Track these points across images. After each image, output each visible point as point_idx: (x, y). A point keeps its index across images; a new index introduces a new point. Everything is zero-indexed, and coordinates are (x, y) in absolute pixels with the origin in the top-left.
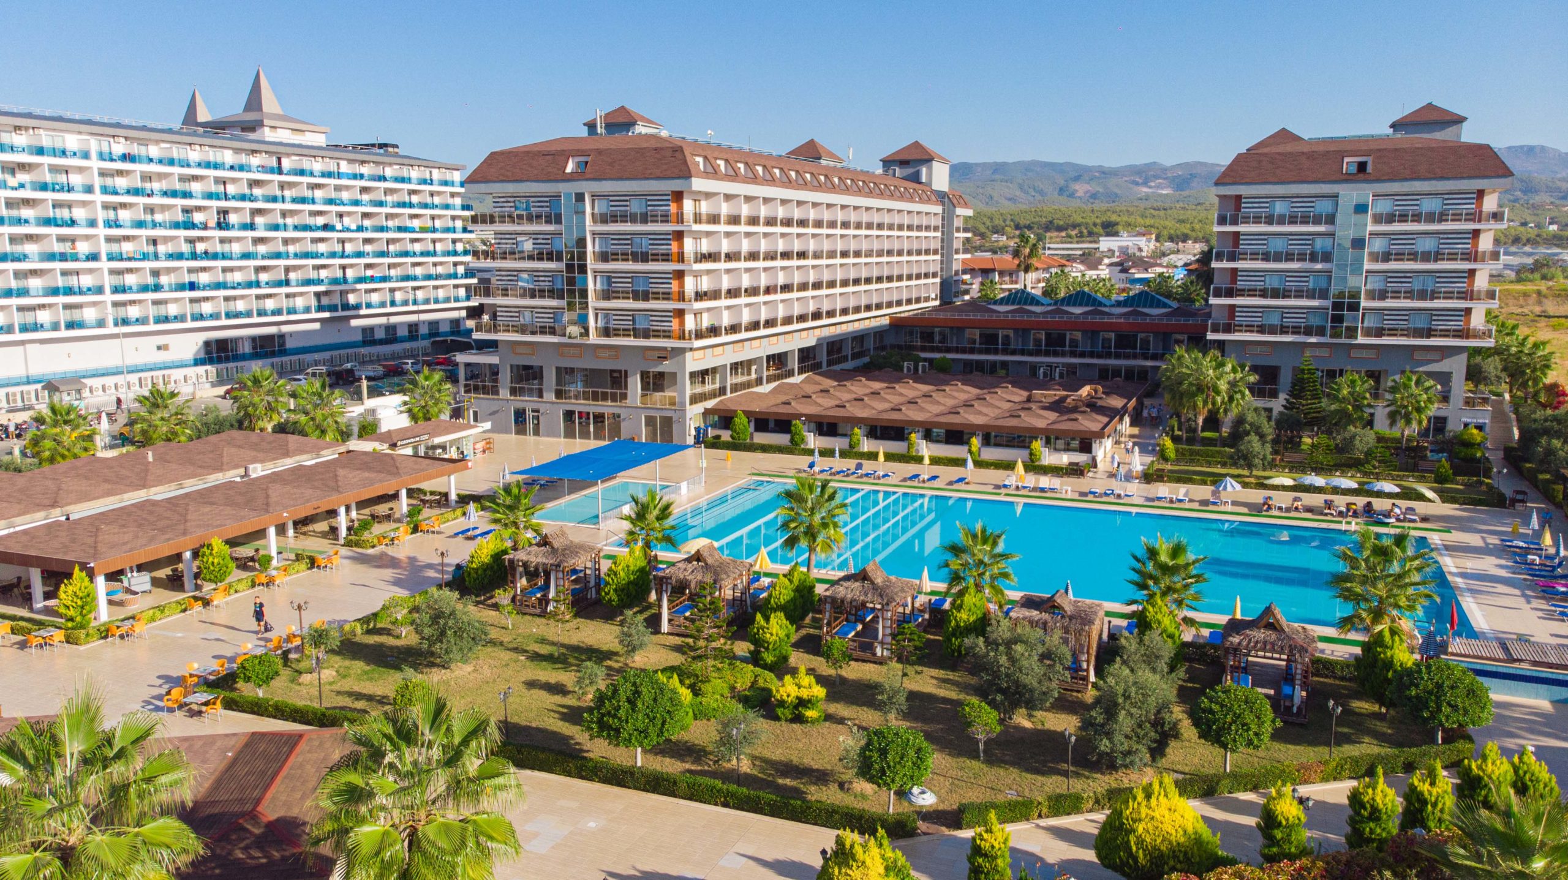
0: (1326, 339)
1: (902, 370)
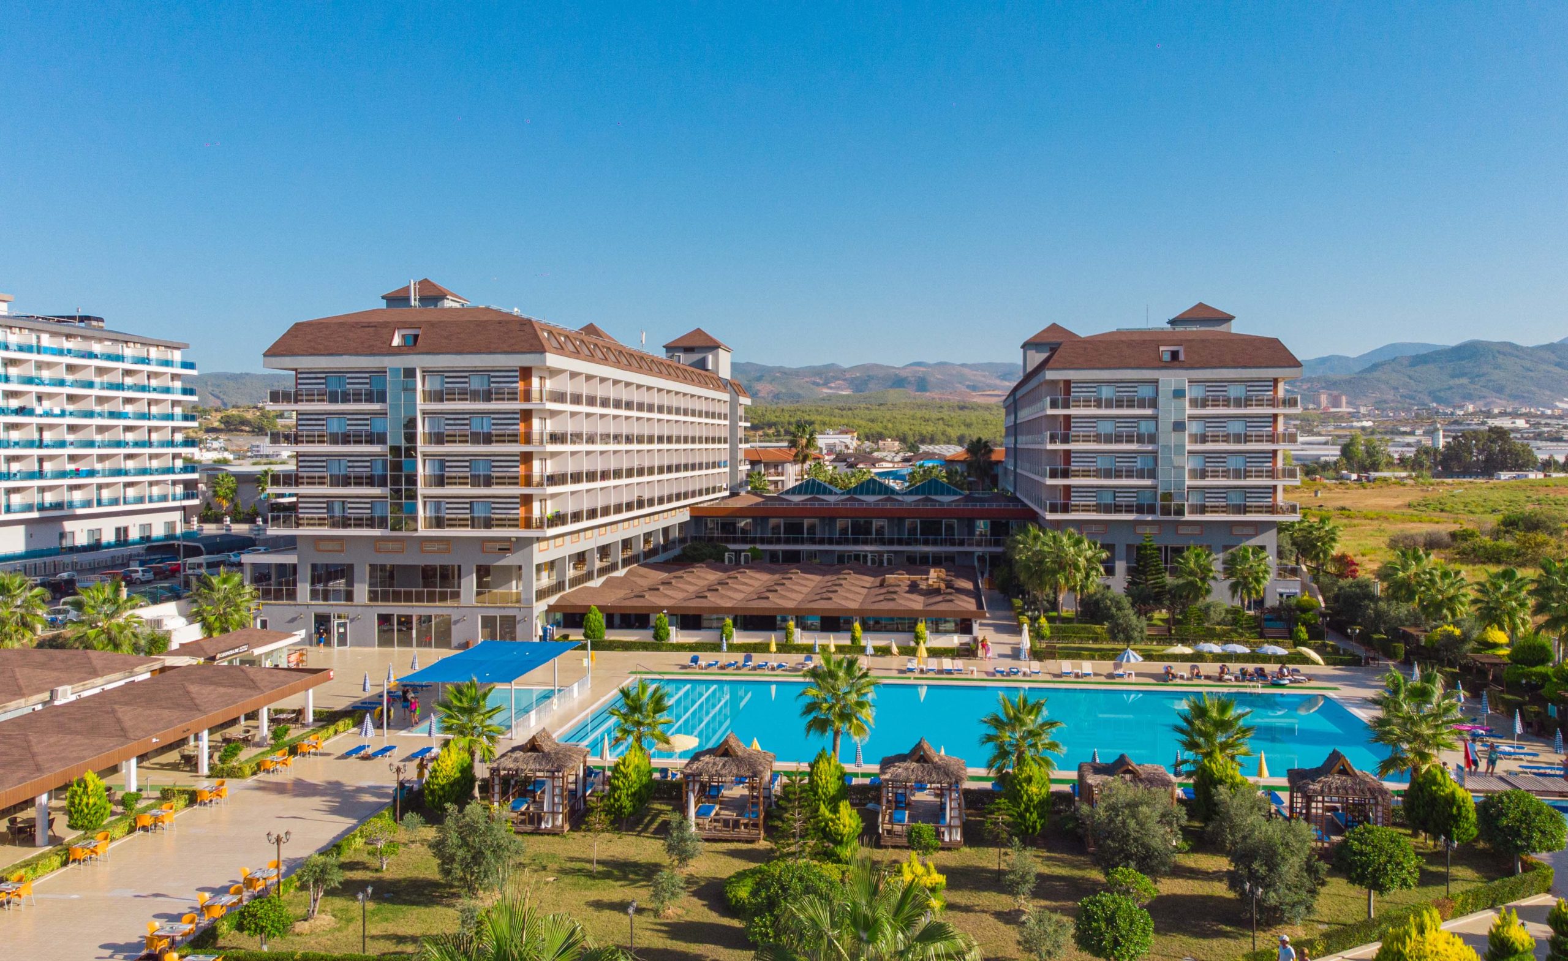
0: (1158, 517)
1: (723, 561)
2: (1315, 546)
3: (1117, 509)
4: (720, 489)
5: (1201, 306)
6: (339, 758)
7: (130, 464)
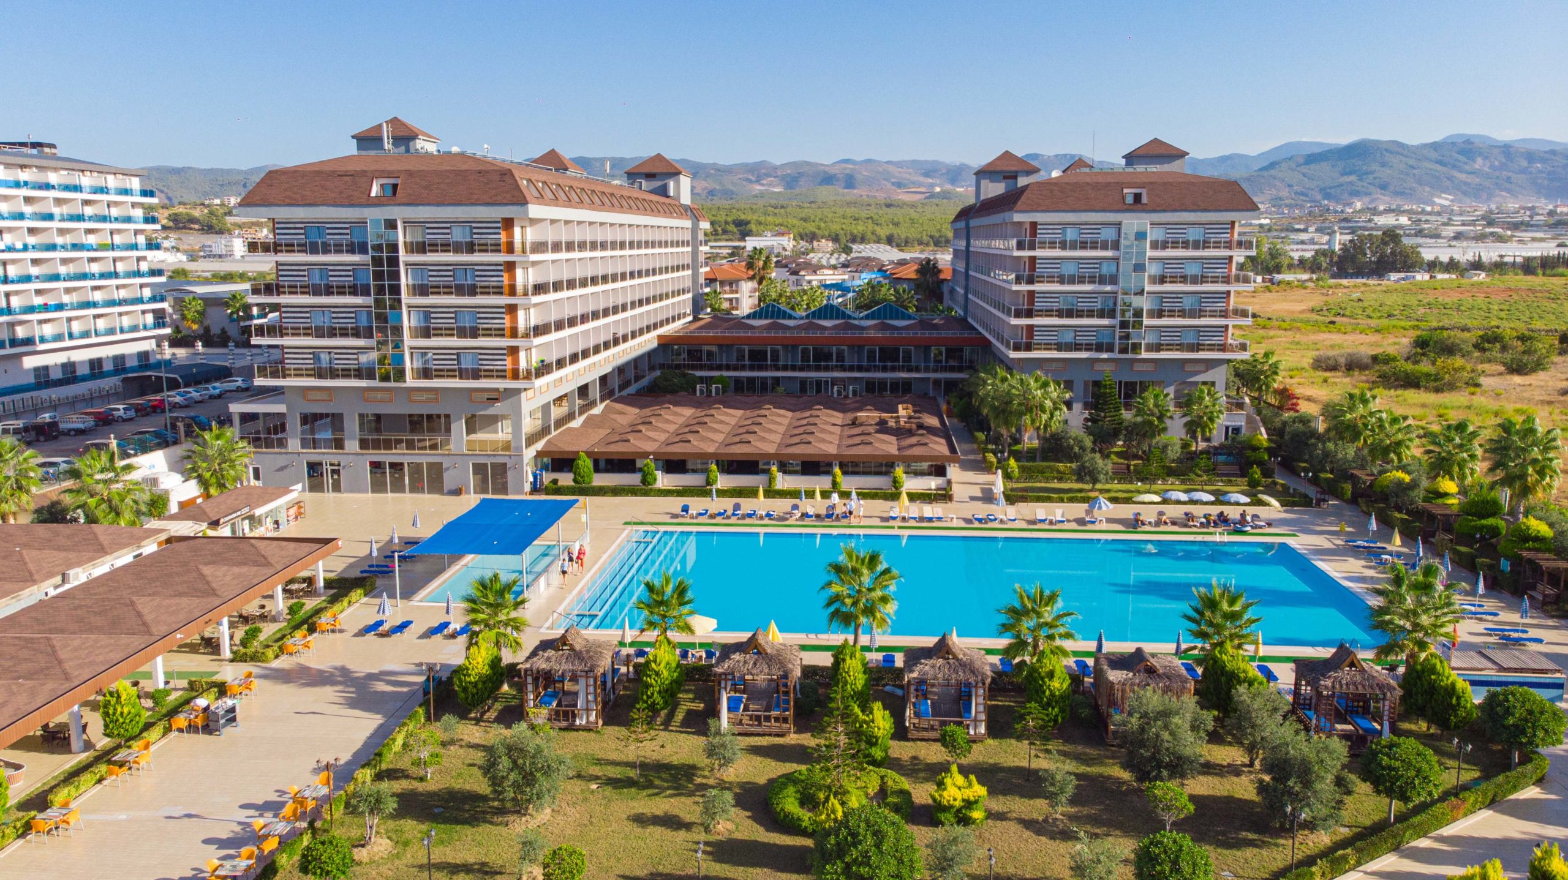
0: (1116, 355)
1: (695, 391)
2: (1258, 379)
3: (1077, 347)
4: (685, 315)
5: (1156, 141)
6: (356, 635)
7: (98, 296)
